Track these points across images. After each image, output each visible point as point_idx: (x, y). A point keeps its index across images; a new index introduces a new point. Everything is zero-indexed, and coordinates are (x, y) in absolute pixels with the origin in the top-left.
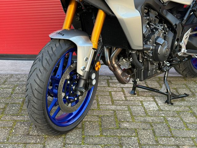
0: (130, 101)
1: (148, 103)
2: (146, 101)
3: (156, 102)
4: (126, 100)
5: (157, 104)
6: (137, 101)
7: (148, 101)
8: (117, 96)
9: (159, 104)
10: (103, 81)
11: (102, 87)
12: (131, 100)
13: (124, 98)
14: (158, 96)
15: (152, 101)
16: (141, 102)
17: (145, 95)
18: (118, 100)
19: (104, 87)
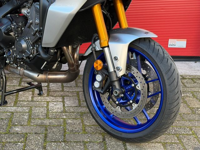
0: (35, 101)
1: (55, 103)
2: (54, 102)
3: (63, 103)
4: (32, 101)
5: (64, 105)
6: (44, 101)
7: (55, 102)
8: (24, 97)
9: (66, 105)
10: (15, 80)
11: (12, 86)
12: (37, 100)
13: (30, 99)
14: (69, 96)
15: (60, 101)
16: (48, 102)
17: (55, 95)
18: (22, 101)
19: (14, 86)
